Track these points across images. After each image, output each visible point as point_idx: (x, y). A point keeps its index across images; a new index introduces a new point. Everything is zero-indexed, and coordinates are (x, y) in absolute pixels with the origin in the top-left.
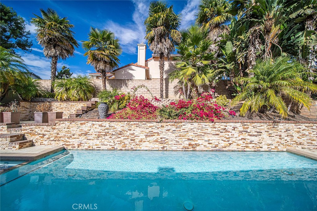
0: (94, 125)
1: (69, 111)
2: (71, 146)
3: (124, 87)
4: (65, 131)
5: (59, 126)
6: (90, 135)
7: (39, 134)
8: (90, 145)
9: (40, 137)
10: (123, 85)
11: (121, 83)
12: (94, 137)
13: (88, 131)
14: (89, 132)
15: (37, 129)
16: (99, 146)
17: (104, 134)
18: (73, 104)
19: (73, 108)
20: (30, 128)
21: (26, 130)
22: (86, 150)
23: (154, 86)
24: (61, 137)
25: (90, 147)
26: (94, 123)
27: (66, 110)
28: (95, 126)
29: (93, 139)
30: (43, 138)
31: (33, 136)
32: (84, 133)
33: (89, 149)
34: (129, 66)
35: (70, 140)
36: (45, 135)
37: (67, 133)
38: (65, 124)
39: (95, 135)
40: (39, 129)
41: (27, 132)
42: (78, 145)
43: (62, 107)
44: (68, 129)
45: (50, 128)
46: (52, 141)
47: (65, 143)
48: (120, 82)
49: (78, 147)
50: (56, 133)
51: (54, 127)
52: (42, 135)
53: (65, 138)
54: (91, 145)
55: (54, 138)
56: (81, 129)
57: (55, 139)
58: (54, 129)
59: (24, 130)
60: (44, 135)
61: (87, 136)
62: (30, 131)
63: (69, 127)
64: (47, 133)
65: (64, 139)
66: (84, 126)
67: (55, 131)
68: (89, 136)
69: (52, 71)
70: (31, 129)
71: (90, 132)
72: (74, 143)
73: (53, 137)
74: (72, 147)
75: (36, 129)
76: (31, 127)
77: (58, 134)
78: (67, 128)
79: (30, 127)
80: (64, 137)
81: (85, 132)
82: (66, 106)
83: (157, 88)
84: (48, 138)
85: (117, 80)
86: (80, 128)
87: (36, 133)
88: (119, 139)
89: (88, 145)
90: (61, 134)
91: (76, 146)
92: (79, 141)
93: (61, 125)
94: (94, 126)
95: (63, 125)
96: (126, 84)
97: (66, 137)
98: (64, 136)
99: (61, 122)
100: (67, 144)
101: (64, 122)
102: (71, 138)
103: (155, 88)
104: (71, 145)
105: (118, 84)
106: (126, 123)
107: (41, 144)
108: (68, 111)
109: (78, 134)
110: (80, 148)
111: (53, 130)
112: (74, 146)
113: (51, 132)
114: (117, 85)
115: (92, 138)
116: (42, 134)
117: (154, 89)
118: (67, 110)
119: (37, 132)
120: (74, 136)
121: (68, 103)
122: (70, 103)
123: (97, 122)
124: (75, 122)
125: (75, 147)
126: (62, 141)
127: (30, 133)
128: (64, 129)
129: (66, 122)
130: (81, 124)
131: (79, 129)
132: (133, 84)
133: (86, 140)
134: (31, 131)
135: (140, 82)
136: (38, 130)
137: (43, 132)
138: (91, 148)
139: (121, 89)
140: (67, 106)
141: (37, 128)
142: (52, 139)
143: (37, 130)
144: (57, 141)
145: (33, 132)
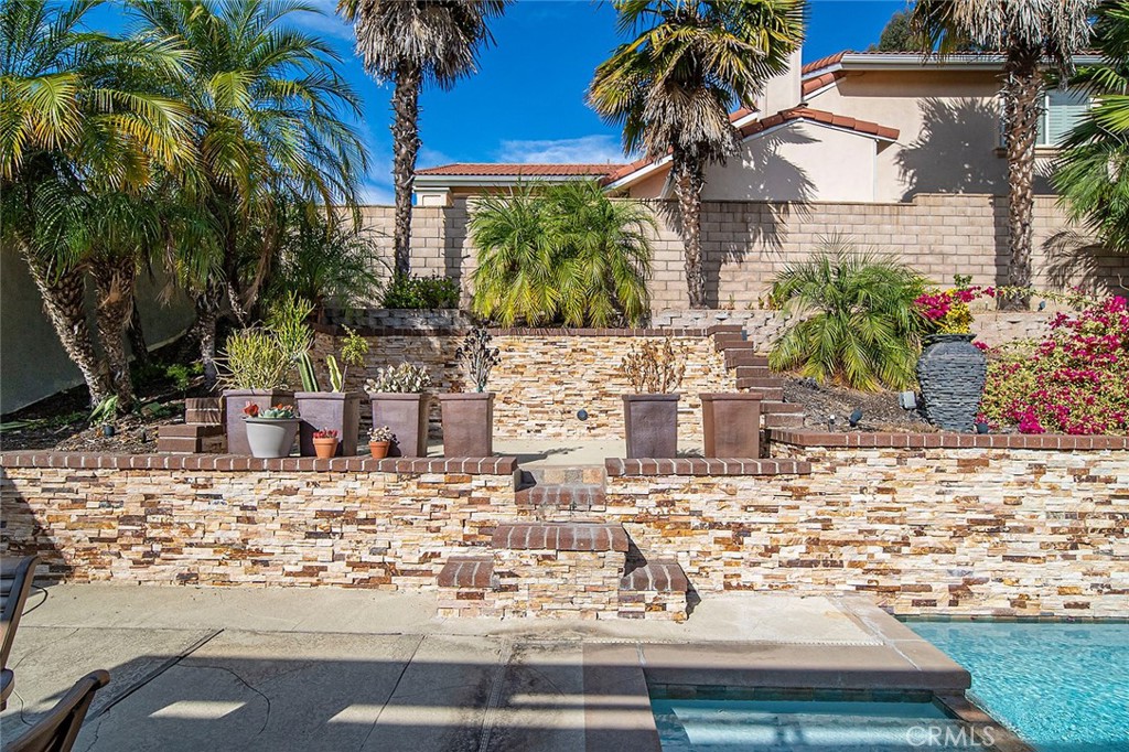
0: (1039, 469)
1: (562, 383)
2: (907, 597)
3: (757, 246)
5: (828, 478)
6: (1016, 530)
7: (714, 525)
8: (1022, 590)
9: (716, 542)
10: (755, 237)
11: (744, 221)
12: (1044, 546)
13: (1008, 510)
14: (1011, 517)
15: (698, 496)
18: (581, 342)
19: (581, 371)
20: (657, 491)
21: (632, 498)
22: (1000, 618)
23: (931, 238)
24: (846, 543)
25: (1023, 605)
26: (1040, 457)
27: (545, 376)
28: (1048, 477)
29: (1042, 554)
30: (738, 550)
31: (678, 539)
32: (983, 522)
33: (1019, 612)
34: (786, 120)
35: (901, 564)
36: (748, 533)
37: (880, 520)
38: (861, 467)
39: (1055, 531)
40: (707, 497)
41: (635, 511)
42: (951, 589)
43: (517, 361)
44: (888, 497)
45: (779, 492)
46: (791, 564)
47: (870, 577)
48: (739, 216)
49: (954, 603)
50: (816, 521)
51: (798, 482)
52: (728, 534)
53: (871, 549)
54: (1031, 591)
55: (803, 548)
56: (965, 498)
57: (810, 558)
58: (800, 494)
59: (619, 503)
60: (742, 531)
61: (1005, 536)
62: (659, 505)
63: (888, 485)
64: (757, 517)
65: (863, 558)
66: (983, 476)
67: (808, 508)
68: (1015, 536)
69: (404, 151)
70: (660, 497)
71: (1021, 515)
72: (926, 579)
73: (797, 542)
74: (916, 603)
75: (689, 496)
76: (663, 483)
77: (827, 524)
78: (880, 490)
79: (653, 486)
80: (862, 543)
81: (991, 516)
82: (540, 358)
83: (946, 249)
84: (770, 551)
85: (721, 202)
86: (962, 492)
87: (695, 521)
89: (1014, 592)
90: (844, 528)
91: (940, 592)
92: (954, 567)
93: (842, 472)
94: (1043, 478)
95: (856, 471)
96: (771, 230)
97: (873, 543)
98: (861, 537)
99: (840, 455)
100: (884, 582)
101: (859, 454)
102: (905, 550)
103: (938, 249)
104: (907, 589)
105: (729, 226)
107: (728, 586)
108: (555, 388)
109: (950, 522)
110: (965, 608)
111: (790, 502)
112: (925, 596)
113: (782, 512)
114: (724, 236)
115: (1032, 549)
116: (728, 526)
117: (929, 259)
118: (551, 380)
119: (698, 514)
120: (921, 539)
121: (551, 339)
122: (563, 339)
123: (1058, 457)
124: (930, 452)
125: (933, 603)
126: (853, 564)
127: (659, 522)
128: (861, 497)
129: (873, 455)
130: (967, 466)
131: (949, 498)
132: (812, 227)
133: (997, 563)
134: (665, 510)
135: (851, 218)
136: (702, 501)
137: (734, 514)
138: (1029, 611)
139: (747, 257)
140: (547, 358)
141: (695, 491)
142: (786, 554)
143: (697, 501)
144: (820, 567)
145: (672, 512)
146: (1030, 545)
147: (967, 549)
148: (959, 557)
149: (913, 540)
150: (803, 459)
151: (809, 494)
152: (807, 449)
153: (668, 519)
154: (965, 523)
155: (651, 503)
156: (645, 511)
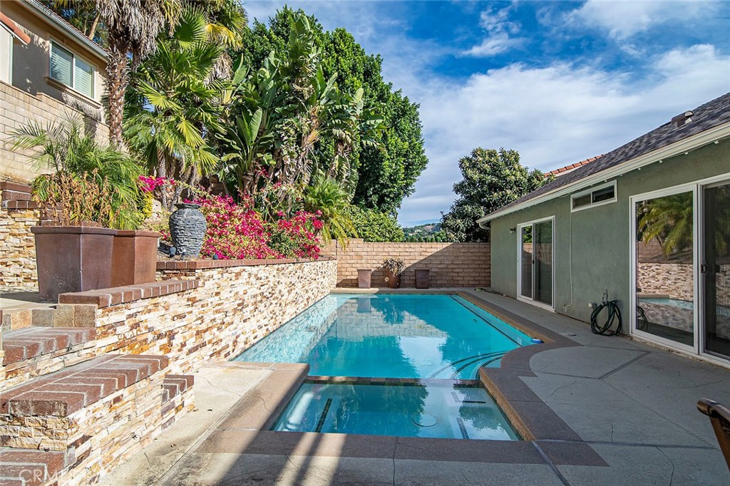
0: (250, 276)
4: (214, 304)
5: (202, 290)
6: (246, 306)
7: (159, 336)
8: (247, 336)
13: (244, 297)
15: (151, 315)
16: (255, 334)
17: (259, 298)
20: (130, 316)
21: (114, 327)
24: (207, 329)
25: (247, 343)
28: (251, 279)
30: (170, 351)
32: (239, 305)
33: (246, 347)
35: (222, 335)
36: (174, 336)
38: (212, 281)
39: (252, 304)
40: (156, 314)
41: (116, 339)
44: (217, 298)
45: (186, 303)
46: (191, 351)
47: (214, 347)
49: (233, 350)
50: (198, 319)
51: (193, 294)
52: (166, 340)
53: (214, 330)
55: (194, 339)
56: (236, 293)
57: (196, 344)
58: (193, 301)
59: (105, 334)
60: (172, 336)
61: (244, 310)
62: (132, 328)
63: (218, 290)
64: (178, 324)
65: (212, 336)
66: (240, 281)
67: (196, 311)
70: (132, 321)
71: (246, 299)
72: (228, 341)
73: (192, 336)
75: (147, 316)
77: (202, 320)
78: (216, 294)
79: (127, 312)
80: (212, 327)
81: (241, 301)
84: (183, 345)
86: (235, 290)
87: (150, 336)
88: (271, 308)
89: (245, 338)
90: (207, 320)
91: (231, 346)
92: (234, 331)
93: (207, 285)
95: (210, 284)
97: (214, 326)
98: (211, 324)
100: (217, 348)
101: (211, 273)
102: (223, 327)
104: (223, 349)
106: (276, 266)
109: (233, 307)
110: (236, 351)
111: (190, 309)
112: (227, 351)
113: (186, 317)
116: (166, 335)
119: (152, 329)
124: (229, 269)
125: (229, 353)
126: (209, 342)
127: (131, 344)
128: (211, 299)
129: (214, 272)
130: (237, 276)
131: (233, 294)
133: (242, 325)
134: (135, 331)
137: (169, 324)
138: (248, 345)
141: (149, 311)
142: (190, 345)
143: (151, 319)
144: (199, 349)
145: (139, 333)
146: (247, 312)
147: (237, 319)
148: (234, 325)
149: (225, 320)
150: (194, 278)
151: (197, 301)
152: (196, 271)
153: (136, 340)
154: (236, 306)
155: (126, 327)
156: (123, 336)
